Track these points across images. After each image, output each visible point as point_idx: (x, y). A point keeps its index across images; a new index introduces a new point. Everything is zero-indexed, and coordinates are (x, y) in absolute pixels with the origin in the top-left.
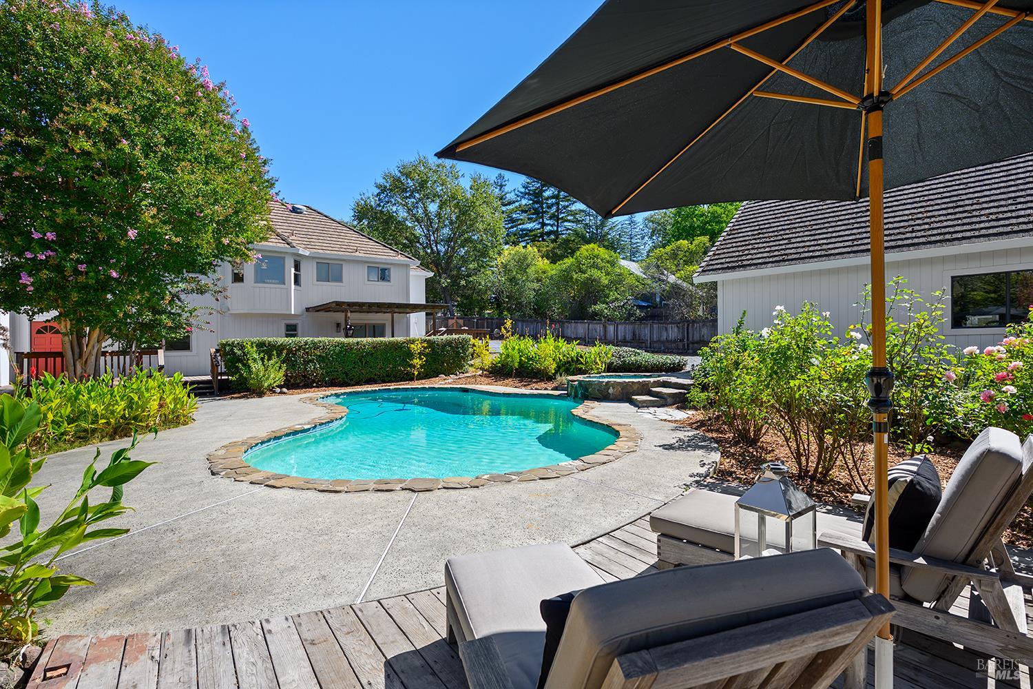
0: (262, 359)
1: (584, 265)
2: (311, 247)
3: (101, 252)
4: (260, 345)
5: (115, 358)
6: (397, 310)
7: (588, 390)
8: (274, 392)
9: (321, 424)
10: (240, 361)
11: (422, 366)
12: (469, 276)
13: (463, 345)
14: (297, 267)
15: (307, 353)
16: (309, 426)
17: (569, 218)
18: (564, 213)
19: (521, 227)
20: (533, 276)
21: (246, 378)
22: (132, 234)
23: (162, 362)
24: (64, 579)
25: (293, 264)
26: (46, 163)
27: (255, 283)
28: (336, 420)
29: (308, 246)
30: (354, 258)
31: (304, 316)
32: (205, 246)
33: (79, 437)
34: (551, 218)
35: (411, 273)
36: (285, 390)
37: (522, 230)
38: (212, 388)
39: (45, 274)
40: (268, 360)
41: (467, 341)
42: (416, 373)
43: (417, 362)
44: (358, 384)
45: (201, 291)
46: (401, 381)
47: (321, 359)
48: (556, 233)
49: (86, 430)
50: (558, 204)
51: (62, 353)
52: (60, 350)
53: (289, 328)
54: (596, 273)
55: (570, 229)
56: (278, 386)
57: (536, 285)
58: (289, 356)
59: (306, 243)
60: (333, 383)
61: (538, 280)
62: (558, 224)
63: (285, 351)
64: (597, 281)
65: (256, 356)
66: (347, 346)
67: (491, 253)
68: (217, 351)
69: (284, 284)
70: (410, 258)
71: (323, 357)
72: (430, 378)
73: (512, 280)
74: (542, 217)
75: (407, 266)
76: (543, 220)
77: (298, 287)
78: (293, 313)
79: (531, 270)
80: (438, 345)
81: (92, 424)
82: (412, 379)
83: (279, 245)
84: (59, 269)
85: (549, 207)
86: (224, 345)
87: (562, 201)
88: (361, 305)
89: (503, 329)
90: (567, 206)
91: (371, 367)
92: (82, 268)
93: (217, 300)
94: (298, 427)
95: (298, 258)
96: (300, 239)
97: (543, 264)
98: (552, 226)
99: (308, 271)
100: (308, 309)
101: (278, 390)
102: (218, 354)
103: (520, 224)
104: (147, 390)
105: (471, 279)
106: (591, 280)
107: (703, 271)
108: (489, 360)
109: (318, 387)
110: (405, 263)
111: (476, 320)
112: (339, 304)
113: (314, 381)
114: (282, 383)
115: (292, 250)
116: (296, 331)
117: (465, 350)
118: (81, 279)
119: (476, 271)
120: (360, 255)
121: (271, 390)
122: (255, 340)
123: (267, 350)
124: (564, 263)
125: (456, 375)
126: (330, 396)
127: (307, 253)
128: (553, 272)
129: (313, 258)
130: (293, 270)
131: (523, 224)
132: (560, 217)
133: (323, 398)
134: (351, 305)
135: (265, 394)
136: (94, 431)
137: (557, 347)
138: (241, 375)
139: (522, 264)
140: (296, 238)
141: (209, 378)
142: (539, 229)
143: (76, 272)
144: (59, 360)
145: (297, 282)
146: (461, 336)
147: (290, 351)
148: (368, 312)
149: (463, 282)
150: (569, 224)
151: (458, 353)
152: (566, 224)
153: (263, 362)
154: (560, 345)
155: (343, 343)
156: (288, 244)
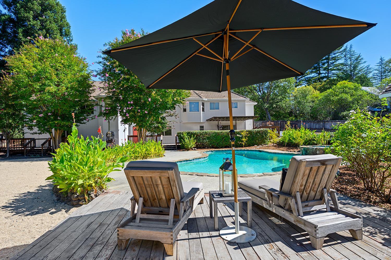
0: (188, 138)
1: (338, 92)
2: (208, 97)
3: (143, 106)
4: (188, 133)
5: (149, 137)
6: (237, 119)
7: (307, 152)
8: (193, 149)
9: (196, 159)
10: (182, 139)
11: (246, 141)
12: (278, 102)
13: (266, 133)
14: (203, 105)
15: (203, 136)
16: (191, 159)
17: (335, 68)
18: (332, 66)
19: (306, 76)
20: (310, 100)
21: (184, 144)
22: (150, 99)
23: (162, 139)
24: (110, 178)
25: (201, 104)
26: (131, 82)
27: (190, 111)
28: (202, 158)
29: (207, 97)
30: (223, 100)
31: (206, 123)
32: (170, 101)
33: (135, 158)
34: (324, 70)
35: (246, 104)
36: (196, 149)
37: (307, 78)
38: (175, 147)
39: (131, 113)
40: (190, 138)
41: (267, 131)
42: (244, 144)
43: (244, 139)
44: (222, 148)
45: (171, 116)
46: (239, 147)
47: (208, 138)
48: (327, 77)
49: (136, 156)
50: (328, 62)
51: (137, 136)
52: (137, 135)
53: (201, 127)
54: (344, 96)
55: (335, 74)
56: (193, 148)
57: (311, 104)
58: (197, 137)
59: (206, 96)
60: (213, 147)
61: (313, 102)
62: (328, 72)
63: (195, 135)
64: (346, 99)
65: (186, 137)
66: (217, 134)
67: (288, 91)
68: (177, 135)
69: (199, 111)
70: (245, 98)
71: (209, 137)
72: (251, 146)
73: (299, 103)
74: (319, 70)
75: (244, 101)
76: (320, 72)
77: (203, 112)
78: (202, 122)
79: (309, 97)
80: (254, 133)
81: (138, 154)
82: (242, 147)
83: (197, 98)
84: (134, 112)
85: (324, 64)
86: (178, 133)
87: (331, 60)
88: (223, 118)
89: (286, 125)
90: (334, 63)
91: (226, 142)
92: (139, 111)
93: (176, 118)
94: (188, 159)
95: (203, 102)
96: (205, 95)
97: (317, 93)
98: (325, 74)
99: (207, 106)
100: (207, 120)
101: (194, 149)
102: (177, 136)
103: (306, 75)
104: (151, 146)
105: (279, 104)
106: (341, 100)
107: (386, 91)
108: (277, 140)
109: (207, 148)
110: (243, 100)
111: (280, 122)
112: (215, 118)
113: (206, 146)
114: (195, 146)
115: (201, 99)
116: (203, 128)
117: (266, 135)
118: (139, 114)
119: (281, 100)
120: (226, 98)
121: (191, 149)
122: (186, 131)
123: (190, 135)
124: (327, 92)
125: (262, 145)
126: (209, 151)
127: (206, 100)
128: (321, 97)
129: (209, 101)
130: (202, 106)
131: (308, 75)
132: (330, 68)
133: (206, 152)
134: (220, 118)
135: (190, 150)
136: (139, 156)
137: (305, 133)
138: (182, 143)
139: (304, 95)
140: (203, 94)
141: (175, 144)
142: (317, 76)
143: (138, 112)
144: (137, 138)
145: (203, 110)
146: (264, 129)
147: (197, 135)
148: (226, 121)
149: (274, 106)
150: (335, 71)
151: (263, 136)
152: (333, 71)
153: (189, 139)
154: (307, 132)
155: (216, 132)
156: (200, 97)
